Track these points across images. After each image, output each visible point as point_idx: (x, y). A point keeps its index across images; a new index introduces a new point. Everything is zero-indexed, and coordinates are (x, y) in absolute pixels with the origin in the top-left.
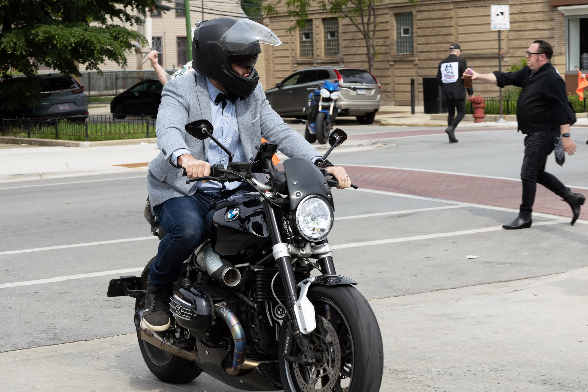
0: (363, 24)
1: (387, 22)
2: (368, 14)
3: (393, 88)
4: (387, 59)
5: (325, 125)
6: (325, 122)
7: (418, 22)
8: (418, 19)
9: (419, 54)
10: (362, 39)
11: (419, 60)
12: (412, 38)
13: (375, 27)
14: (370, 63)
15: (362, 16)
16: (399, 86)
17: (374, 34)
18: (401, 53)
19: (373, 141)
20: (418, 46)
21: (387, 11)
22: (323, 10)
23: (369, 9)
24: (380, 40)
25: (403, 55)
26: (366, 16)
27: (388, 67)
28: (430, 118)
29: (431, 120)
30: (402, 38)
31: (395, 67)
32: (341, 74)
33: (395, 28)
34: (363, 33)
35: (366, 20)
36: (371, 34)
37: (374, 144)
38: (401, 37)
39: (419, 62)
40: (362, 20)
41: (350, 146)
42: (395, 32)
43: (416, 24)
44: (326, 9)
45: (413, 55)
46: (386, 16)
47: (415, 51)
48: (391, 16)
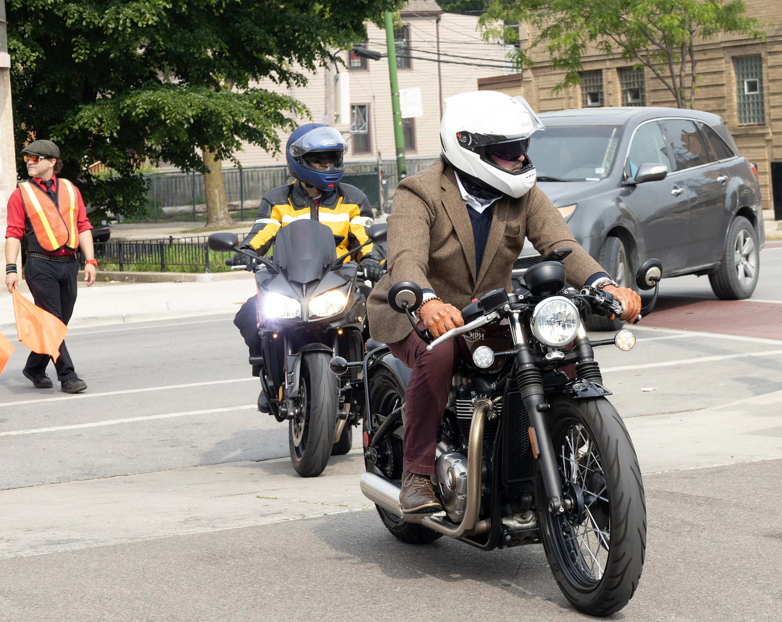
0: (672, 76)
1: (721, 72)
2: (681, 60)
7: (770, 71)
8: (769, 65)
9: (773, 123)
10: (674, 101)
11: (774, 133)
12: (762, 96)
13: (694, 81)
15: (670, 64)
17: (693, 93)
18: (745, 122)
20: (772, 110)
21: (719, 54)
22: (607, 55)
23: (682, 53)
24: (711, 102)
25: (748, 126)
26: (677, 63)
28: (777, 228)
29: (778, 230)
30: (746, 98)
33: (734, 81)
34: (673, 91)
38: (744, 96)
39: (774, 137)
40: (671, 70)
42: (735, 88)
43: (768, 73)
44: (613, 54)
45: (764, 125)
46: (719, 62)
47: (767, 118)
48: (727, 62)
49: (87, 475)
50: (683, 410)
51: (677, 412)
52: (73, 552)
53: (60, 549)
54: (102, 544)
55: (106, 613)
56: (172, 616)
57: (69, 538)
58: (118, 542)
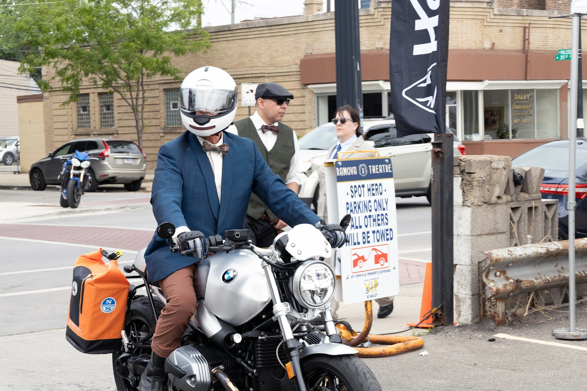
0: (132, 98)
1: (156, 97)
2: (136, 89)
4: (157, 132)
5: (75, 191)
6: (76, 188)
10: (131, 113)
13: (144, 101)
14: (138, 135)
15: (131, 92)
17: (143, 108)
18: (171, 125)
19: (122, 205)
21: (157, 87)
22: (94, 85)
23: (137, 85)
24: (151, 114)
25: (172, 128)
26: (134, 91)
27: (159, 138)
31: (165, 138)
32: (109, 145)
33: (164, 102)
34: (132, 106)
35: (134, 94)
36: (140, 109)
37: (122, 208)
38: (170, 111)
40: (131, 95)
41: (99, 210)
42: (165, 106)
44: (97, 85)
46: (156, 91)
48: (160, 92)
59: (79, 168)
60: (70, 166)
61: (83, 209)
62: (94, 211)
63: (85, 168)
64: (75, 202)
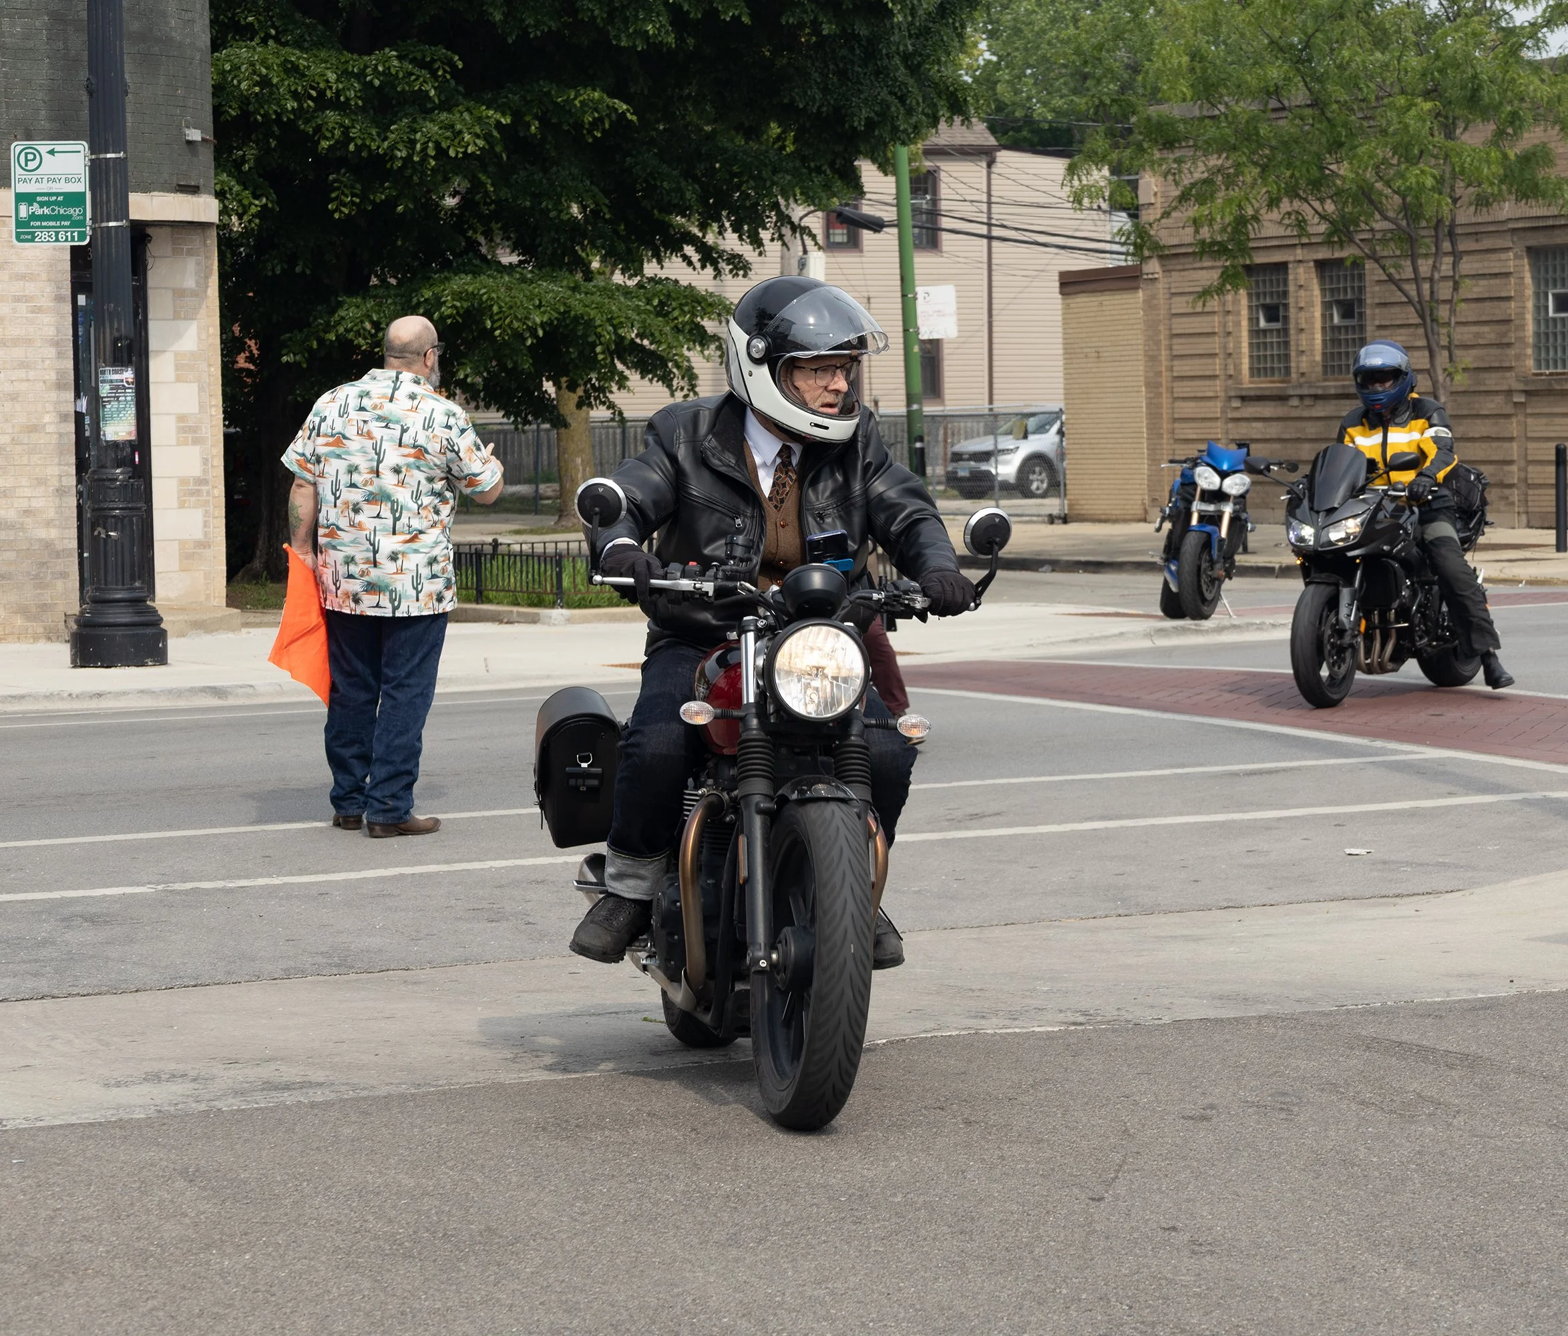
1: (1507, 274)
2: (1433, 250)
3: (1523, 475)
4: (1505, 388)
6: (1205, 556)
10: (1417, 326)
13: (1456, 289)
15: (1414, 258)
16: (1539, 468)
17: (1453, 311)
18: (1548, 367)
21: (1505, 242)
23: (1437, 236)
24: (1486, 329)
25: (1551, 374)
26: (1426, 256)
27: (1509, 409)
30: (1551, 323)
31: (1529, 411)
33: (1529, 291)
34: (1418, 307)
38: (1547, 320)
40: (1415, 268)
42: (1530, 305)
46: (1503, 256)
48: (1516, 257)
49: (338, 966)
50: (1421, 891)
51: (1408, 895)
52: (313, 1105)
53: (288, 1098)
54: (365, 1093)
55: (371, 1218)
56: (488, 1229)
57: (305, 1079)
58: (392, 1090)
59: (1218, 496)
60: (1190, 489)
61: (1226, 623)
62: (1260, 627)
63: (1235, 497)
64: (1204, 600)
